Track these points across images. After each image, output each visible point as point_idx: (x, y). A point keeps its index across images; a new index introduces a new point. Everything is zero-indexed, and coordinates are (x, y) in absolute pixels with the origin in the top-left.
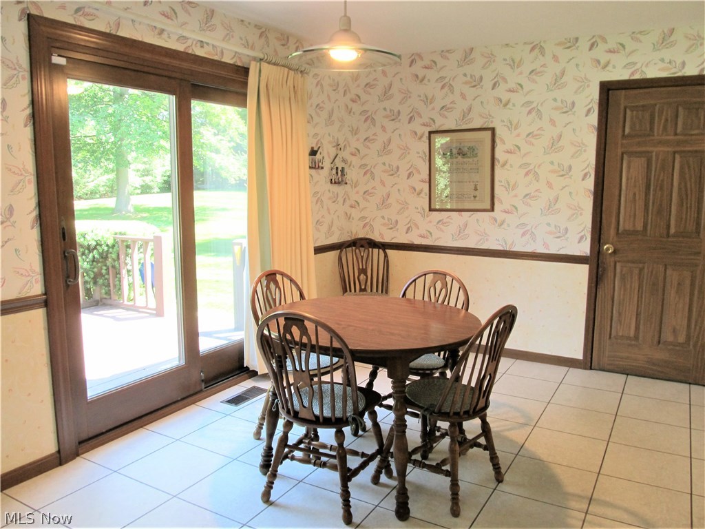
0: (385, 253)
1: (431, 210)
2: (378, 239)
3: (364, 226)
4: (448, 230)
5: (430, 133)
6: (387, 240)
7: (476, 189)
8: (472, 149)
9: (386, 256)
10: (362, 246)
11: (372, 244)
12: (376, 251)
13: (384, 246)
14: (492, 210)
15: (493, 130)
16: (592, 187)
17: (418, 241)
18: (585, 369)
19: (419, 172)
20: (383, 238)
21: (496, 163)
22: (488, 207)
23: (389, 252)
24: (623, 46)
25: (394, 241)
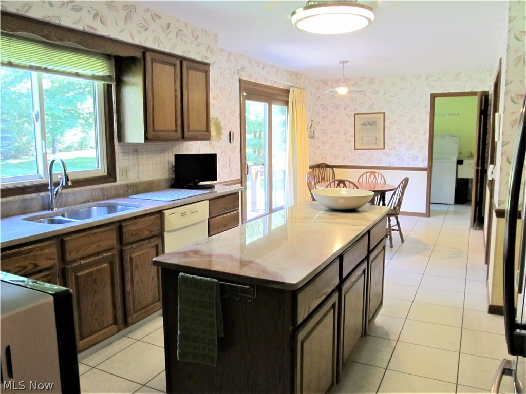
0: (333, 170)
1: (355, 149)
2: (329, 164)
3: (322, 158)
4: (363, 159)
5: (355, 115)
6: (333, 164)
7: (376, 140)
8: (374, 122)
9: (333, 172)
10: (322, 167)
11: (327, 166)
12: (328, 169)
13: (332, 167)
14: (384, 148)
15: (384, 113)
16: (428, 138)
17: (348, 164)
18: (427, 217)
19: (349, 132)
20: (332, 163)
21: (386, 128)
22: (382, 147)
23: (335, 169)
24: (440, 79)
25: (337, 164)
